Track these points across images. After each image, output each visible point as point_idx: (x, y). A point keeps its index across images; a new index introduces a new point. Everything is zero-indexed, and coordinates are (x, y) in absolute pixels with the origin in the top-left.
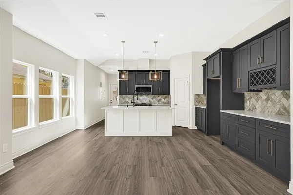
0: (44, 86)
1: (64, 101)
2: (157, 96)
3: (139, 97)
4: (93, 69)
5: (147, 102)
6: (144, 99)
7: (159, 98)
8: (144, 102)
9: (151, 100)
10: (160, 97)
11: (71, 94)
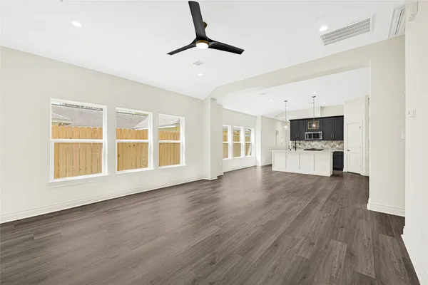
0: (236, 135)
1: (248, 146)
2: (330, 142)
3: (311, 143)
4: (270, 121)
5: (319, 147)
6: (316, 144)
7: (332, 144)
8: (315, 147)
9: (324, 146)
10: (334, 143)
11: (252, 141)
